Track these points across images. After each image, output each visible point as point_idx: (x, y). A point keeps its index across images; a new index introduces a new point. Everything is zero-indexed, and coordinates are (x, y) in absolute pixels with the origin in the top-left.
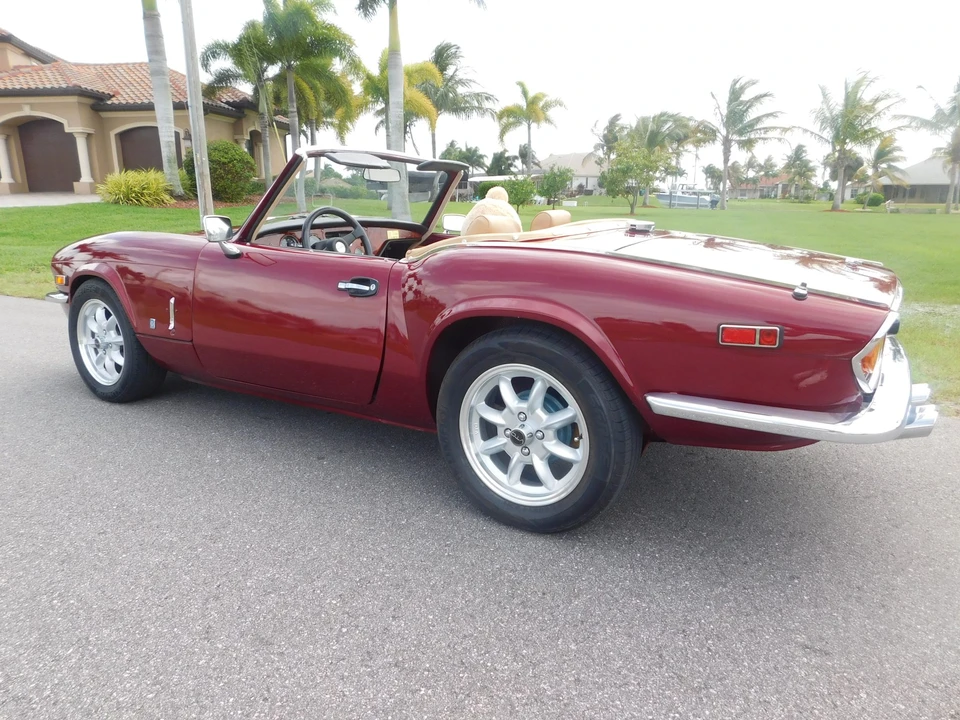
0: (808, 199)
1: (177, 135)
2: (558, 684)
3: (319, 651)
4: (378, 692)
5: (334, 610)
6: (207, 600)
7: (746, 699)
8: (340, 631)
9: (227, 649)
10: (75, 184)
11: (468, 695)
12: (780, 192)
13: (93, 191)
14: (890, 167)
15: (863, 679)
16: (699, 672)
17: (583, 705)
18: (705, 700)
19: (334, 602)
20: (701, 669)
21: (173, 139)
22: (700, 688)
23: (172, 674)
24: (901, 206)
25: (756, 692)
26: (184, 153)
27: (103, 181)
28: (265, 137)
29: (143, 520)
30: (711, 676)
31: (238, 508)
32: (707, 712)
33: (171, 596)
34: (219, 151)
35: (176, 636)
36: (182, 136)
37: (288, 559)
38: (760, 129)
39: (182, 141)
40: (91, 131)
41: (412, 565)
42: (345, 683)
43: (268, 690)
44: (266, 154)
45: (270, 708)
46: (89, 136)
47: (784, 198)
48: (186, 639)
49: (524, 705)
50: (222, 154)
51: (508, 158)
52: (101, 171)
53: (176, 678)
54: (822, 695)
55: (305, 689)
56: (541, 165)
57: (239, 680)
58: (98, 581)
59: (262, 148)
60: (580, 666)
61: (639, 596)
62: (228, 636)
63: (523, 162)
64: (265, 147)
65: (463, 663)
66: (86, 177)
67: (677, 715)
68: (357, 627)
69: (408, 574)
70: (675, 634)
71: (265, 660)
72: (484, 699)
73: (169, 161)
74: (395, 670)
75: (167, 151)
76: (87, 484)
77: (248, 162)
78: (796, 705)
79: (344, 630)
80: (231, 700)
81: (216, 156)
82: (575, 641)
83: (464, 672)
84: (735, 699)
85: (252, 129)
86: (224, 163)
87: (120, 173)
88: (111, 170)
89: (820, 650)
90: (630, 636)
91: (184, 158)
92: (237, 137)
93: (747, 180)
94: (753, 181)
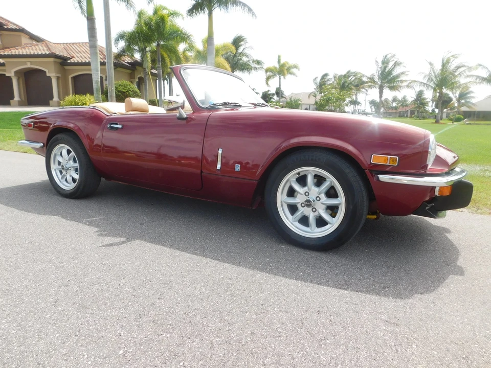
0: (424, 118)
1: (102, 78)
2: (241, 334)
3: (113, 313)
4: (139, 334)
5: (127, 294)
6: (61, 287)
7: (347, 346)
8: (128, 304)
9: (63, 310)
10: (50, 101)
11: (189, 338)
12: (409, 114)
13: (59, 105)
14: (466, 102)
15: (416, 338)
17: (252, 346)
18: (323, 346)
19: (129, 290)
20: (324, 331)
21: (99, 80)
22: (321, 340)
23: (29, 321)
24: (472, 122)
25: (353, 343)
26: (105, 86)
27: (64, 98)
28: (146, 80)
30: (329, 334)
32: (323, 352)
33: (42, 284)
34: (122, 86)
35: (38, 303)
36: (104, 79)
37: (110, 269)
38: (398, 81)
39: (104, 81)
40: (60, 75)
41: (176, 274)
42: (123, 329)
43: (79, 331)
44: (146, 89)
45: (78, 340)
46: (58, 78)
47: (411, 117)
48: (43, 305)
49: (219, 345)
50: (123, 87)
51: (270, 94)
52: (63, 94)
53: (30, 324)
54: (391, 346)
55: (100, 331)
57: (65, 326)
58: (5, 276)
59: (144, 85)
60: (255, 326)
61: (297, 294)
62: (66, 304)
63: (277, 96)
64: (146, 85)
65: (190, 322)
66: (56, 98)
67: (305, 353)
68: (137, 302)
69: (172, 278)
70: (313, 312)
71: (82, 316)
72: (198, 340)
73: (97, 91)
74: (152, 324)
75: (96, 85)
77: (136, 92)
78: (374, 350)
79: (130, 303)
80: (57, 335)
81: (121, 89)
82: (256, 314)
83: (189, 327)
84: (340, 346)
85: (140, 76)
86: (124, 92)
87: (73, 95)
88: (68, 94)
89: (394, 323)
90: (287, 312)
91: (105, 89)
92: (132, 80)
93: (393, 108)
94: (396, 108)
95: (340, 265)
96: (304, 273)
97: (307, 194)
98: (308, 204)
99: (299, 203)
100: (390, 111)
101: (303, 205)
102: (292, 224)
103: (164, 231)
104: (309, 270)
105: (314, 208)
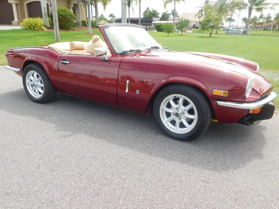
1: (47, 4)
2: (129, 185)
3: (67, 173)
4: (81, 184)
5: (74, 163)
6: (40, 159)
7: (179, 192)
8: (74, 168)
9: (43, 171)
10: (12, 22)
11: (104, 186)
13: (18, 24)
15: (216, 190)
16: (169, 185)
17: (133, 190)
18: (168, 192)
19: (74, 161)
20: (170, 184)
21: (46, 7)
22: (168, 189)
23: (28, 176)
25: (183, 191)
26: (50, 11)
27: (22, 21)
28: (79, 6)
29: (25, 137)
30: (172, 186)
31: (52, 134)
32: (167, 195)
33: (30, 158)
34: (62, 11)
35: (30, 168)
36: (49, 5)
37: (64, 149)
39: (49, 7)
40: (18, 2)
41: (99, 153)
42: (72, 181)
43: (52, 182)
44: (79, 13)
45: (52, 186)
46: (17, 4)
48: (32, 169)
49: (118, 189)
50: (63, 12)
52: (21, 17)
53: (28, 178)
54: (201, 193)
55: (62, 182)
56: (180, 17)
57: (45, 179)
58: (11, 153)
59: (77, 10)
60: (137, 181)
61: (161, 165)
62: (44, 168)
63: (173, 16)
64: (79, 10)
65: (105, 178)
66: (16, 19)
67: (159, 195)
68: (79, 168)
69: (97, 155)
70: (167, 175)
71: (52, 174)
72: (108, 187)
73: (45, 15)
74: (87, 179)
75: (44, 11)
76: (10, 126)
77: (72, 16)
78: (193, 195)
79: (75, 168)
80: (42, 184)
81: (61, 13)
82: (138, 175)
83: (104, 181)
84: (176, 192)
85: (74, 3)
86: (64, 16)
87: (28, 18)
88: (25, 17)
89: (207, 182)
90: (154, 174)
91: (50, 13)
92: (69, 6)
93: (259, 23)
94: (262, 24)
95: (188, 149)
96: (166, 153)
97: (177, 109)
98: (177, 115)
99: (172, 113)
100: (257, 26)
101: (174, 114)
102: (166, 122)
103: (93, 125)
104: (170, 151)
105: (180, 118)
